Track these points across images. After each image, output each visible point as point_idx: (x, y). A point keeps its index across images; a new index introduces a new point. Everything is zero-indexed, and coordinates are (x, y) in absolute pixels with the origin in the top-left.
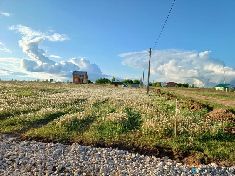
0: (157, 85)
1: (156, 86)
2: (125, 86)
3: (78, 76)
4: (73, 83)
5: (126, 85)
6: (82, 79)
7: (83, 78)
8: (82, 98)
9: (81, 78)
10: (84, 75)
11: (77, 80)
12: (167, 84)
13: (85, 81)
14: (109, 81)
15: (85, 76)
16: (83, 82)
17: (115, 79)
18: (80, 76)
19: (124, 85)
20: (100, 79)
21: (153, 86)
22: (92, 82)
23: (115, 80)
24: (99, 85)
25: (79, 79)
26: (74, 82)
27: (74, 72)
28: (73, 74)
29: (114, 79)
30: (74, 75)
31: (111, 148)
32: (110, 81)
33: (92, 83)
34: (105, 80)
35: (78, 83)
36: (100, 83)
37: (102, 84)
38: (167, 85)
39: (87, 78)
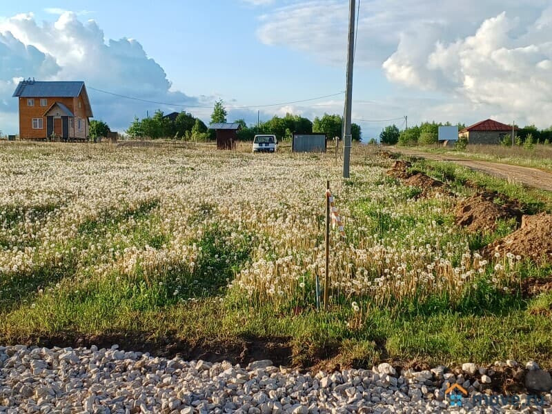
0: (423, 137)
1: (416, 144)
2: (264, 146)
3: (43, 103)
4: (22, 138)
5: (267, 144)
6: (65, 118)
7: (67, 113)
8: (40, 200)
9: (57, 114)
10: (71, 98)
11: (38, 124)
12: (470, 130)
13: (78, 127)
14: (197, 126)
15: (76, 105)
16: (71, 135)
17: (223, 113)
18: (55, 102)
19: (261, 144)
20: (152, 116)
21: (405, 143)
22: (112, 130)
23: (223, 121)
24: (143, 144)
25: (50, 118)
26: (27, 133)
27: (23, 85)
28: (19, 93)
29: (220, 115)
30: (23, 100)
31: (94, 347)
32: (201, 124)
33: (114, 136)
34: (177, 118)
35: (42, 139)
36: (155, 135)
37: (160, 140)
38: (467, 134)
39: (86, 110)
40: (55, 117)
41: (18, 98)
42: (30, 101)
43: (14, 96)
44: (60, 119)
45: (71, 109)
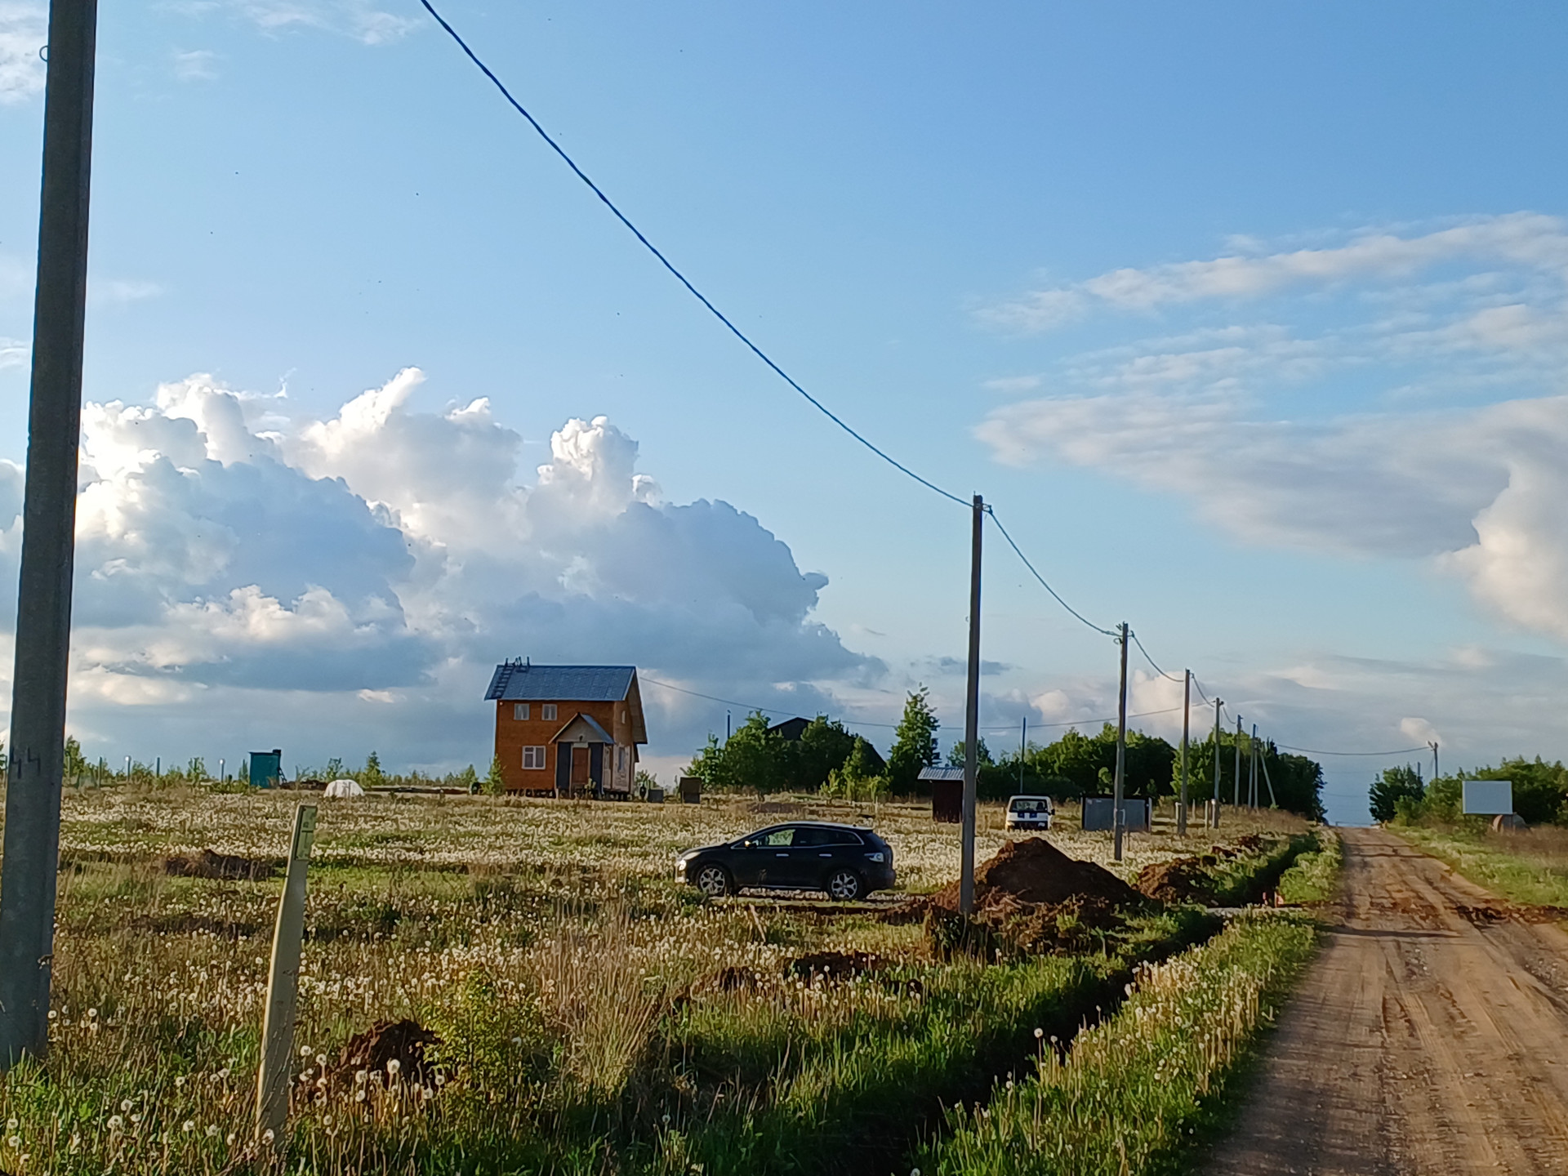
2: (1027, 817)
3: (553, 713)
6: (597, 748)
7: (599, 736)
9: (580, 739)
10: (610, 704)
13: (619, 767)
15: (619, 718)
16: (605, 783)
17: (929, 723)
26: (512, 779)
27: (507, 673)
28: (496, 690)
29: (920, 727)
34: (805, 735)
39: (634, 729)
40: (575, 745)
41: (495, 701)
42: (520, 707)
43: (486, 698)
44: (587, 749)
45: (607, 727)
